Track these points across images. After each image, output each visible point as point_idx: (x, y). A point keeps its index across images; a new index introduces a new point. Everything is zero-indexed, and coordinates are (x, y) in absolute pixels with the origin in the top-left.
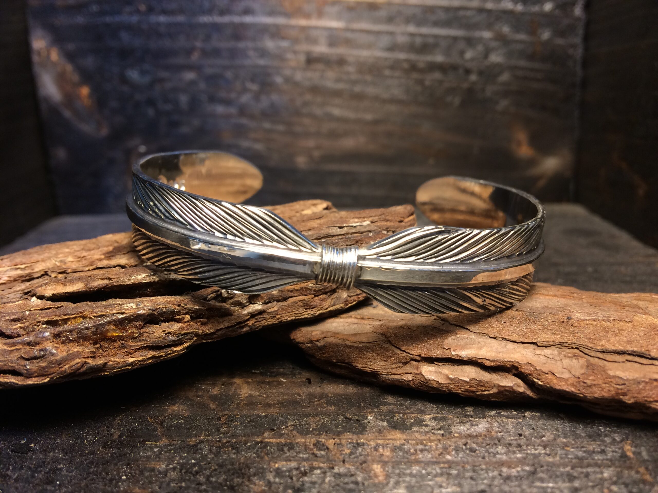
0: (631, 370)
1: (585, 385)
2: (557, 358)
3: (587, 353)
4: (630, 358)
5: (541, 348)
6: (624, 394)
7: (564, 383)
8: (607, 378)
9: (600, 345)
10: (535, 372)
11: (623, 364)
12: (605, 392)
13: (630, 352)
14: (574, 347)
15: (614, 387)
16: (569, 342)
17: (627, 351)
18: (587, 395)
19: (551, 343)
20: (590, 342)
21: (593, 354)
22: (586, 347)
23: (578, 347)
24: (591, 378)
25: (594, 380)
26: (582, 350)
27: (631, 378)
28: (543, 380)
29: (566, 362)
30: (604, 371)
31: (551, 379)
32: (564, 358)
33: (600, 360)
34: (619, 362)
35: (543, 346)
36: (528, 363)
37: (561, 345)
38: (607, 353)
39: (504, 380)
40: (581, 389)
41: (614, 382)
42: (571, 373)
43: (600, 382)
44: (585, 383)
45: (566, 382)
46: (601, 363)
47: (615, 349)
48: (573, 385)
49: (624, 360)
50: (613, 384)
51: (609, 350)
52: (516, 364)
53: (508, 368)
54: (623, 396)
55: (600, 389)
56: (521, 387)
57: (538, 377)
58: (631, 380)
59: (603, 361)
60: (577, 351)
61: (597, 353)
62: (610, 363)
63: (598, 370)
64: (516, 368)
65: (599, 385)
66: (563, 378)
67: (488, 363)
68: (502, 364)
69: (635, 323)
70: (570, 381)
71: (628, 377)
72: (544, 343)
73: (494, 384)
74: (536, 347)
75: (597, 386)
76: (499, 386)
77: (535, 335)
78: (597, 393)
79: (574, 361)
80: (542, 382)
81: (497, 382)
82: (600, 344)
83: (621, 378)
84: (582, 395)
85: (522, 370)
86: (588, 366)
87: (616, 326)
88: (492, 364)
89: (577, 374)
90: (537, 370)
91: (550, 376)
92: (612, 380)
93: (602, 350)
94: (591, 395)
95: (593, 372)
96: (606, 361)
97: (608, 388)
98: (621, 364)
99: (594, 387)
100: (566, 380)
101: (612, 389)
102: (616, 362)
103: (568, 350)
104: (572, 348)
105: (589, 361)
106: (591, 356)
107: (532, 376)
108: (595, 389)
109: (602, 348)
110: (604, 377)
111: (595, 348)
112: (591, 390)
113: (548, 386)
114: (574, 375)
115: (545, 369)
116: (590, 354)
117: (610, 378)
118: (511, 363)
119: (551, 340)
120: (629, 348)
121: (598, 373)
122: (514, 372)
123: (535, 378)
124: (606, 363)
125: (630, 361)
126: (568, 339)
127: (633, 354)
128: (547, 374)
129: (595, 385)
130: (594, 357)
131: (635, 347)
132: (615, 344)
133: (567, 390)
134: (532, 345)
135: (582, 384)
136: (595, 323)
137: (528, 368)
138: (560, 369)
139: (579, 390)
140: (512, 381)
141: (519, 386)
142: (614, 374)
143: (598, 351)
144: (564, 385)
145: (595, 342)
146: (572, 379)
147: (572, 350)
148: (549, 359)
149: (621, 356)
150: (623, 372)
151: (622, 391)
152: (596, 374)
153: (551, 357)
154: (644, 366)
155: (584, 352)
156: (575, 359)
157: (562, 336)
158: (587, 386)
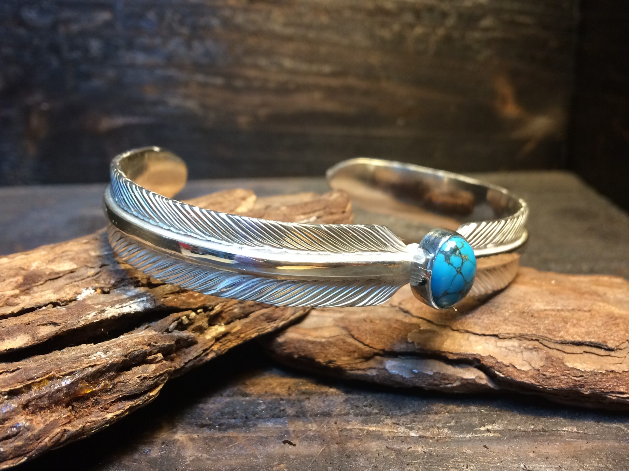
0: (588, 362)
1: (544, 377)
2: (518, 350)
3: (546, 345)
4: (587, 349)
5: (503, 340)
6: (582, 386)
7: (524, 376)
8: (565, 370)
9: (558, 337)
10: (497, 364)
11: (581, 355)
12: (564, 384)
13: (588, 343)
14: (534, 339)
15: (572, 379)
16: (529, 333)
17: (585, 342)
18: (546, 387)
19: (512, 335)
20: (549, 333)
21: (552, 345)
22: (545, 338)
23: (538, 339)
24: (550, 370)
25: (553, 372)
26: (542, 342)
27: (588, 370)
28: (505, 372)
29: (526, 354)
30: (563, 363)
31: (512, 371)
32: (524, 350)
33: (558, 352)
34: (577, 354)
35: (504, 338)
36: (490, 356)
37: (521, 337)
38: (566, 344)
39: (467, 373)
40: (540, 380)
41: (572, 374)
42: (531, 365)
43: (559, 375)
44: (544, 375)
45: (526, 375)
46: (560, 355)
47: (573, 340)
48: (532, 377)
49: (582, 352)
50: (571, 376)
51: (568, 341)
52: (478, 357)
53: (470, 360)
54: (581, 387)
55: (559, 381)
56: (483, 379)
57: (500, 369)
58: (588, 372)
59: (562, 353)
60: (536, 343)
61: (557, 344)
62: (568, 355)
63: (557, 362)
64: (478, 361)
65: (558, 377)
66: (524, 371)
67: (451, 357)
68: (465, 357)
69: (593, 313)
70: (531, 374)
71: (586, 369)
72: (505, 335)
73: (457, 377)
74: (497, 339)
75: (556, 378)
76: (462, 379)
77: (496, 327)
78: (556, 385)
79: (534, 353)
80: (503, 374)
81: (460, 375)
82: (560, 335)
83: (579, 370)
84: (541, 387)
85: (484, 363)
86: (547, 359)
87: (574, 316)
88: (455, 357)
89: (537, 367)
90: (498, 362)
91: (511, 369)
92: (570, 372)
93: (561, 341)
94: (550, 387)
95: (552, 365)
96: (565, 352)
97: (566, 380)
98: (579, 355)
99: (553, 380)
100: (526, 372)
101: (570, 381)
102: (573, 354)
103: (528, 342)
104: (532, 340)
105: (548, 353)
106: (550, 348)
107: (494, 368)
108: (553, 381)
109: (561, 339)
110: (563, 369)
111: (554, 339)
112: (550, 382)
113: (509, 378)
114: (534, 368)
115: (506, 362)
116: (550, 346)
117: (569, 370)
118: (473, 356)
119: (512, 332)
120: (587, 339)
121: (557, 365)
122: (477, 364)
123: (496, 370)
124: (565, 354)
125: (587, 352)
126: (529, 330)
127: (590, 345)
128: (508, 366)
129: (554, 377)
130: (553, 349)
131: (593, 338)
132: (574, 335)
133: (527, 382)
134: (494, 337)
135: (541, 376)
136: (554, 313)
137: (490, 361)
138: (521, 362)
139: (539, 382)
140: (474, 374)
141: (481, 378)
142: (572, 366)
143: (557, 343)
144: (525, 377)
145: (554, 333)
146: (532, 371)
147: (532, 341)
148: (510, 351)
149: (579, 347)
150: (581, 363)
151: (580, 383)
152: (555, 366)
153: (512, 349)
154: (602, 357)
155: (544, 343)
156: (535, 351)
157: (522, 328)
158: (547, 378)
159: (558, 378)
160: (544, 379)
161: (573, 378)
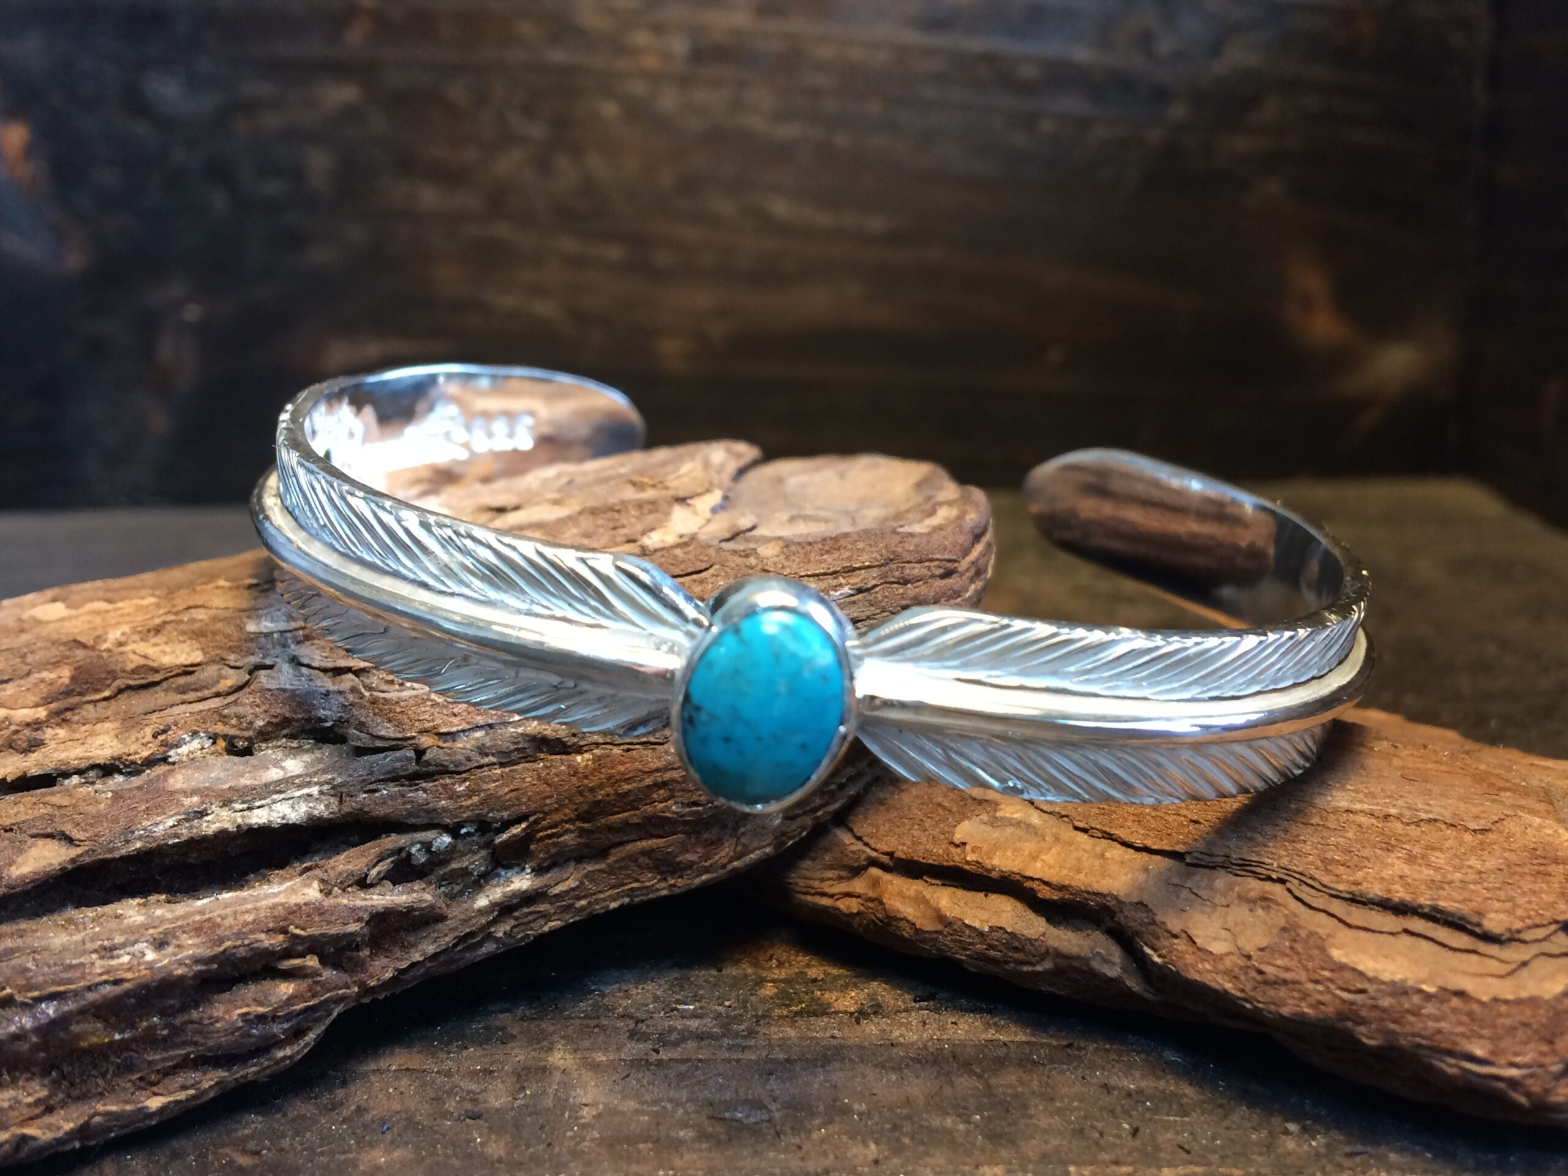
0: (1400, 958)
1: (1259, 978)
2: (1220, 900)
3: (1304, 897)
4: (1418, 925)
5: (1192, 868)
6: (1358, 1019)
7: (1208, 966)
8: (1323, 968)
9: (1348, 881)
10: (1151, 927)
11: (1390, 937)
12: (1310, 1006)
14: (1276, 877)
15: (1333, 994)
16: (1267, 860)
18: (1260, 1005)
19: (1218, 858)
20: (1325, 869)
21: (1317, 900)
22: (1307, 880)
23: (1286, 878)
25: (1287, 969)
26: (1292, 887)
27: (1386, 977)
28: (1164, 952)
29: (1237, 913)
30: (1322, 948)
31: (1182, 951)
32: (1236, 901)
35: (1197, 866)
36: (1141, 903)
37: (1242, 867)
38: (1359, 902)
39: (1075, 941)
40: (1248, 986)
41: (1340, 982)
42: (1235, 941)
43: (1302, 976)
44: (1260, 972)
45: (1215, 965)
46: (1327, 926)
47: (1386, 895)
48: (1230, 974)
49: (1399, 930)
50: (1332, 987)
51: (1370, 896)
52: (1112, 903)
53: (1091, 909)
54: (1358, 1023)
55: (1295, 994)
56: (1114, 963)
57: (1154, 942)
58: (1383, 983)
59: (1336, 924)
60: (1276, 888)
61: (1333, 900)
62: (1351, 930)
63: (1308, 943)
64: (1111, 913)
65: (1299, 983)
66: (1212, 953)
67: (1044, 893)
68: (1077, 897)
69: (1493, 837)
70: (1228, 963)
71: (1381, 973)
72: (1202, 857)
73: (1047, 948)
74: (1178, 864)
75: (1291, 986)
76: (1059, 955)
78: (1288, 1005)
79: (1258, 911)
80: (1160, 956)
81: (1056, 945)
82: (1352, 879)
83: (1361, 974)
84: (1248, 1006)
85: (1122, 920)
86: (1284, 930)
87: (1426, 837)
88: (1054, 895)
89: (1250, 948)
90: (1154, 922)
91: (1180, 944)
92: (1336, 975)
93: (1352, 893)
94: (1272, 1007)
95: (1292, 948)
97: (1320, 998)
98: (1383, 938)
99: (1282, 989)
100: (1217, 958)
101: (1328, 998)
103: (1255, 884)
104: (1270, 879)
105: (1298, 917)
106: (1309, 907)
107: (1142, 937)
108: (1283, 992)
109: (1355, 889)
110: (1318, 964)
111: (1333, 886)
112: (1272, 993)
113: (1173, 969)
114: (1239, 949)
115: (1176, 926)
116: (1311, 901)
117: (1332, 971)
118: (1100, 899)
121: (1304, 952)
122: (1106, 921)
123: (1146, 944)
124: (1339, 928)
125: (1411, 934)
128: (1176, 936)
129: (1285, 982)
130: (1314, 908)
132: (1393, 883)
135: (1253, 974)
136: (1369, 822)
137: (1137, 916)
138: (1213, 929)
139: (1244, 990)
140: (1092, 945)
141: (1106, 960)
142: (1344, 960)
143: (1335, 896)
144: (1210, 971)
145: (1341, 871)
146: (1233, 957)
147: (1267, 883)
148: (1198, 899)
149: (1394, 917)
150: (1376, 957)
151: (1355, 1010)
152: (1298, 953)
153: (1205, 893)
154: (1447, 952)
155: (1296, 892)
156: (1263, 907)
158: (1266, 982)
159: (1297, 986)
160: (1259, 982)
161: (1338, 992)
